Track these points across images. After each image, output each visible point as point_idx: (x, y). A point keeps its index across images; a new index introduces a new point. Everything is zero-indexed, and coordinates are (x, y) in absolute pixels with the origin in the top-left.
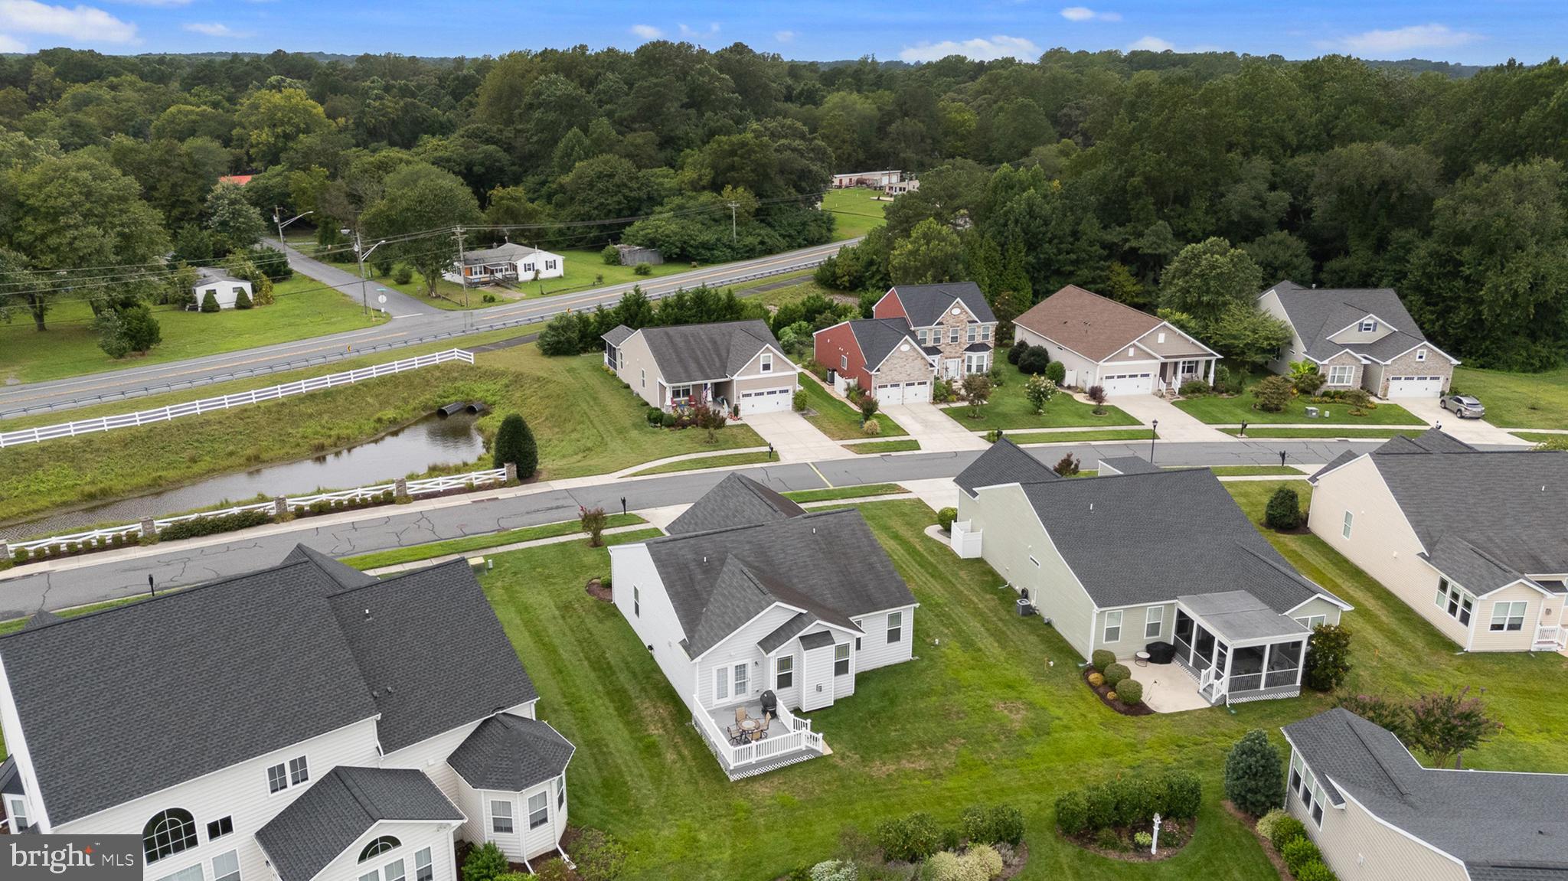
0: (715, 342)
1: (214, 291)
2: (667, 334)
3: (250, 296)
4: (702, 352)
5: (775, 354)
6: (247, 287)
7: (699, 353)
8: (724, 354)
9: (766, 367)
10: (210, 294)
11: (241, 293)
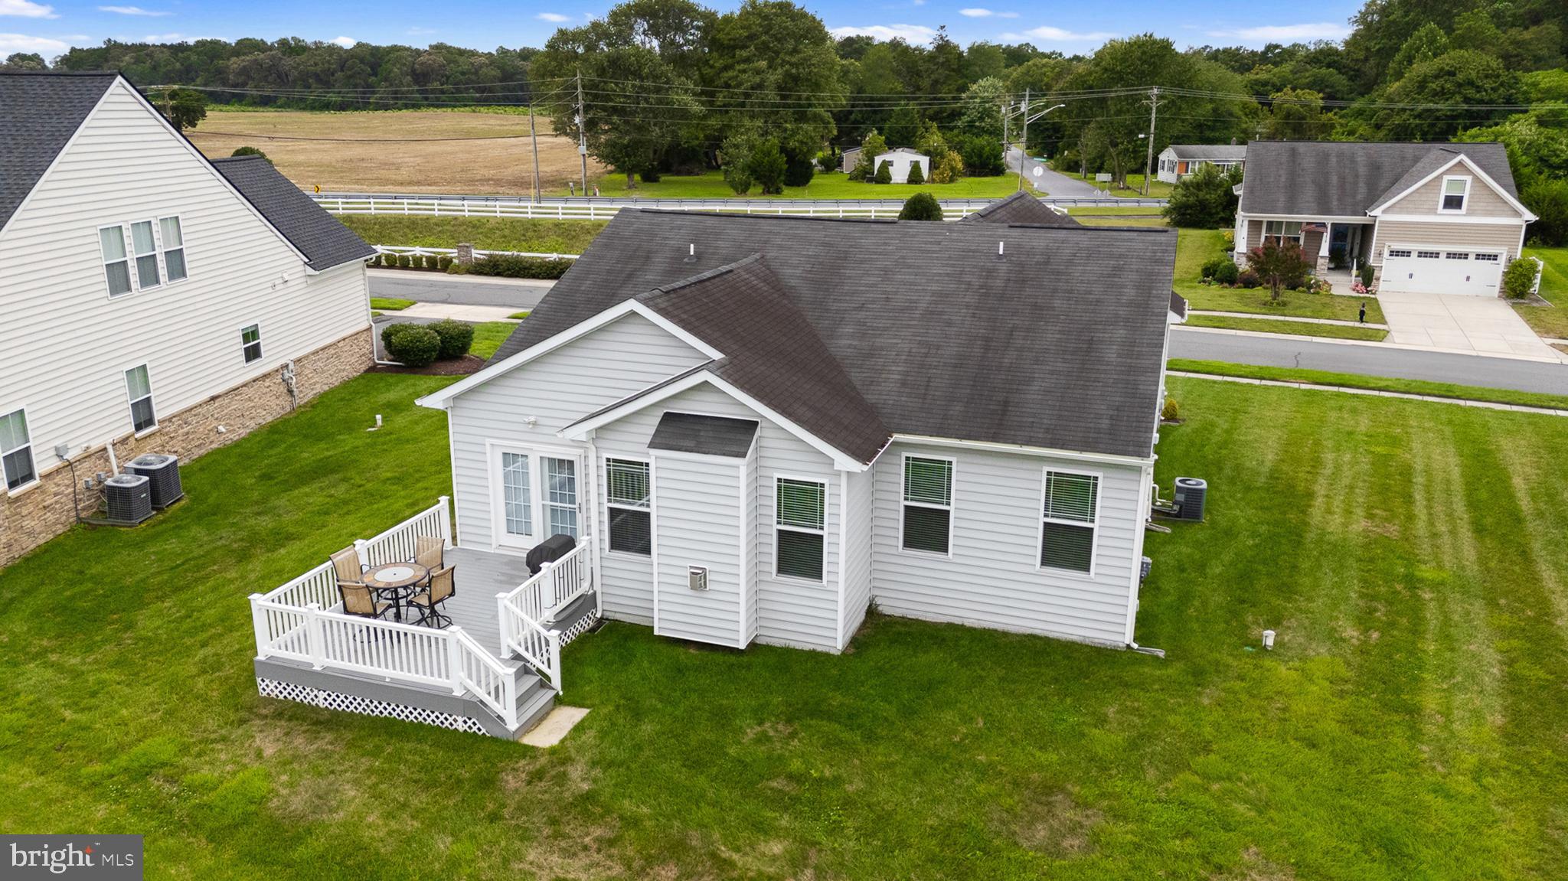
0: (1378, 168)
1: (891, 163)
2: (1293, 150)
3: (925, 173)
4: (1342, 179)
5: (1476, 178)
6: (924, 162)
7: (1334, 180)
8: (1383, 184)
9: (1453, 202)
10: (886, 165)
11: (916, 167)
